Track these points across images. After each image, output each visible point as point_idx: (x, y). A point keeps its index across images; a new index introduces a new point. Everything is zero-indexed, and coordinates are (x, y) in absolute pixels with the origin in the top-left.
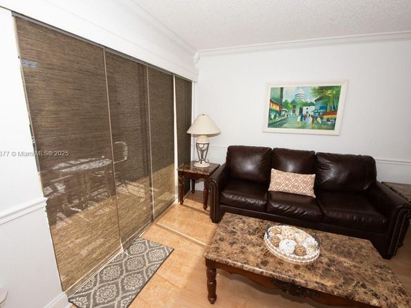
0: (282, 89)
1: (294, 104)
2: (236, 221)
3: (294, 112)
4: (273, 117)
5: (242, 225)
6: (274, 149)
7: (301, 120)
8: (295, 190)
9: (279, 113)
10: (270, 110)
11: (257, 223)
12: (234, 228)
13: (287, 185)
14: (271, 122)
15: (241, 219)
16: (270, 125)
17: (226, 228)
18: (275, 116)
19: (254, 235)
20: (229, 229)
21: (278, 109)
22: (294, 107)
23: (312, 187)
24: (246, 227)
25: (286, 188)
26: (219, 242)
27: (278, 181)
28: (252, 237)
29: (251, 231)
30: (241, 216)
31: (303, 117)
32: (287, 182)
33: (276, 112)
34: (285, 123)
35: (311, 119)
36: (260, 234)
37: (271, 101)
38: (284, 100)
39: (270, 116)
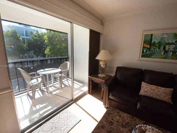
0: (152, 35)
1: (160, 44)
2: (115, 113)
3: (159, 48)
4: (145, 51)
5: (118, 118)
6: (145, 70)
7: (164, 53)
8: (158, 97)
9: (149, 49)
10: (143, 47)
11: (129, 119)
12: (113, 119)
13: (152, 93)
14: (143, 54)
15: (118, 113)
16: (143, 56)
17: (107, 118)
18: (146, 51)
19: (125, 128)
20: (109, 120)
21: (148, 47)
22: (160, 45)
23: (170, 97)
24: (121, 120)
25: (151, 95)
26: (101, 129)
27: (146, 90)
28: (124, 129)
29: (124, 124)
30: (119, 111)
31: (166, 52)
32: (152, 91)
33: (148, 48)
34: (153, 55)
35: (171, 53)
36: (130, 128)
37: (144, 42)
38: (153, 42)
39: (143, 51)
